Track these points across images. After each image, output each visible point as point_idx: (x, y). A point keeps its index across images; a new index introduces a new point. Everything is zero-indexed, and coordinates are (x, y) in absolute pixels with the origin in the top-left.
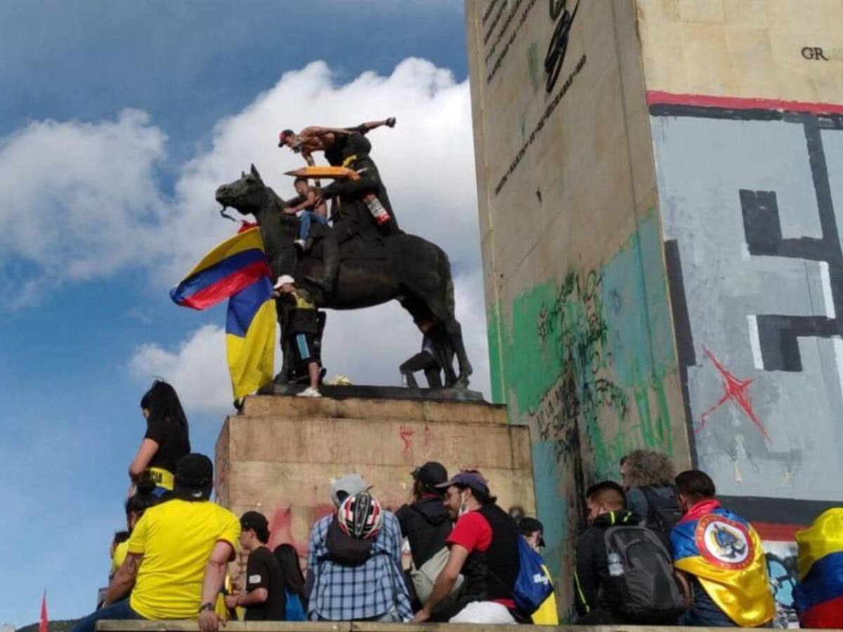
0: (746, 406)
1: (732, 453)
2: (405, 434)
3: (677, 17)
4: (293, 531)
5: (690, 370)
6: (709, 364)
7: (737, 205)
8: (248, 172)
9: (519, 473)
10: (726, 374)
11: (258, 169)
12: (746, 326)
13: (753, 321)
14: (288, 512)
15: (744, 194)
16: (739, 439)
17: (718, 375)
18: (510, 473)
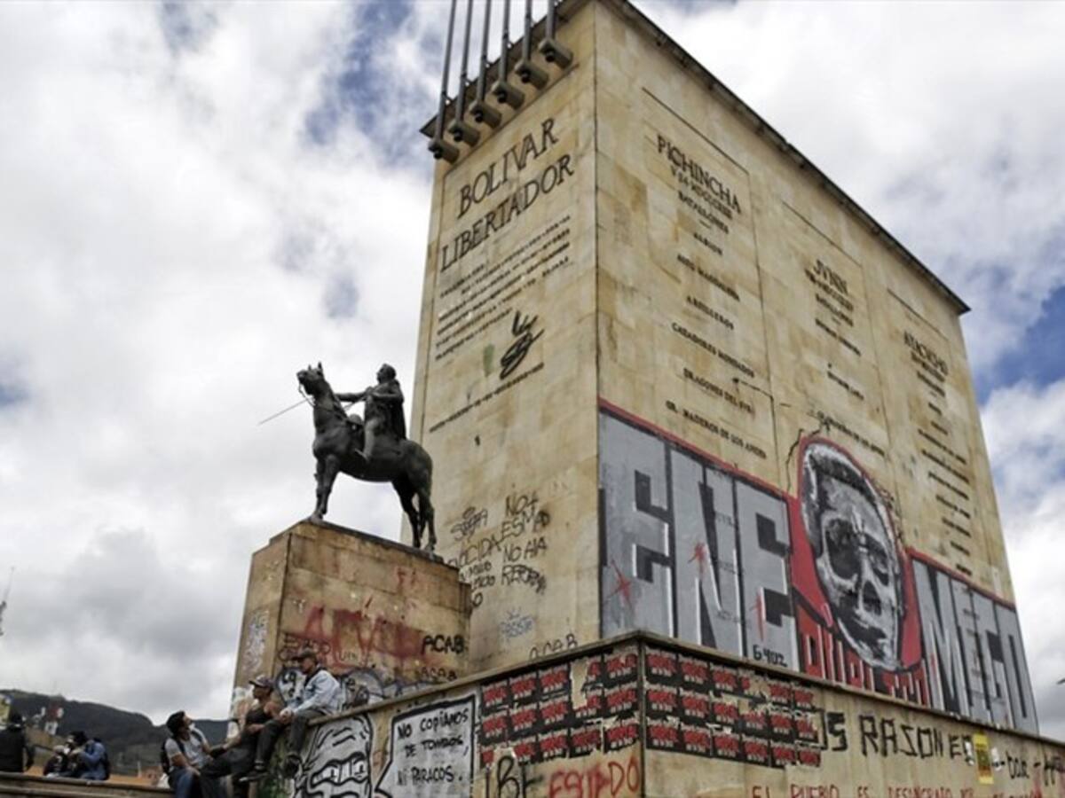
0: (627, 596)
1: (618, 622)
2: (401, 574)
3: (615, 361)
4: (323, 625)
5: (605, 569)
6: (613, 568)
7: (632, 479)
8: (315, 366)
9: (462, 614)
10: (620, 575)
11: (324, 366)
12: (631, 549)
13: (634, 547)
14: (321, 611)
15: (637, 473)
16: (622, 615)
17: (616, 575)
18: (457, 613)
